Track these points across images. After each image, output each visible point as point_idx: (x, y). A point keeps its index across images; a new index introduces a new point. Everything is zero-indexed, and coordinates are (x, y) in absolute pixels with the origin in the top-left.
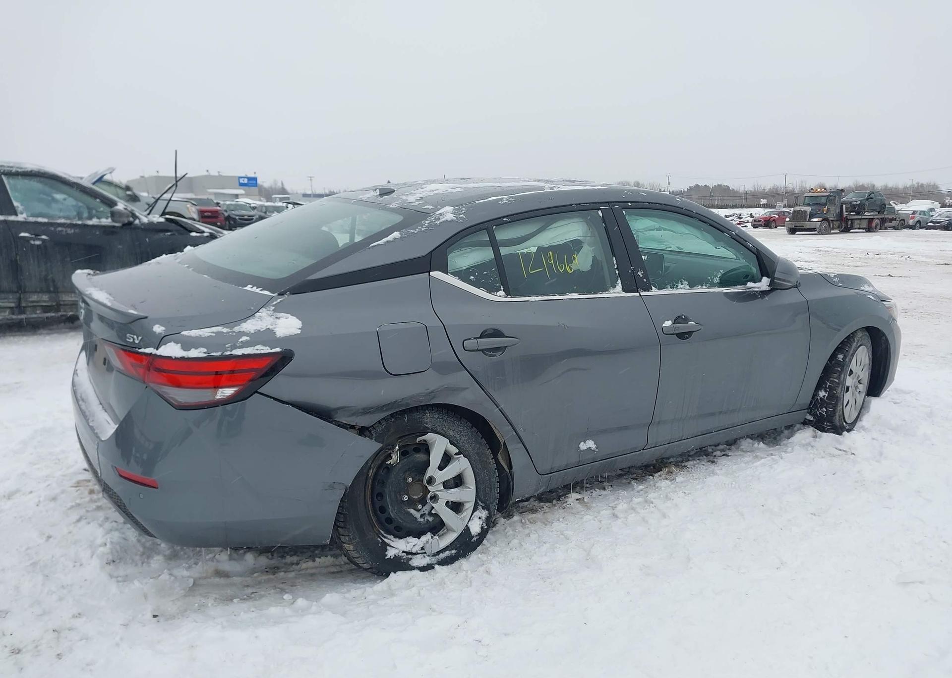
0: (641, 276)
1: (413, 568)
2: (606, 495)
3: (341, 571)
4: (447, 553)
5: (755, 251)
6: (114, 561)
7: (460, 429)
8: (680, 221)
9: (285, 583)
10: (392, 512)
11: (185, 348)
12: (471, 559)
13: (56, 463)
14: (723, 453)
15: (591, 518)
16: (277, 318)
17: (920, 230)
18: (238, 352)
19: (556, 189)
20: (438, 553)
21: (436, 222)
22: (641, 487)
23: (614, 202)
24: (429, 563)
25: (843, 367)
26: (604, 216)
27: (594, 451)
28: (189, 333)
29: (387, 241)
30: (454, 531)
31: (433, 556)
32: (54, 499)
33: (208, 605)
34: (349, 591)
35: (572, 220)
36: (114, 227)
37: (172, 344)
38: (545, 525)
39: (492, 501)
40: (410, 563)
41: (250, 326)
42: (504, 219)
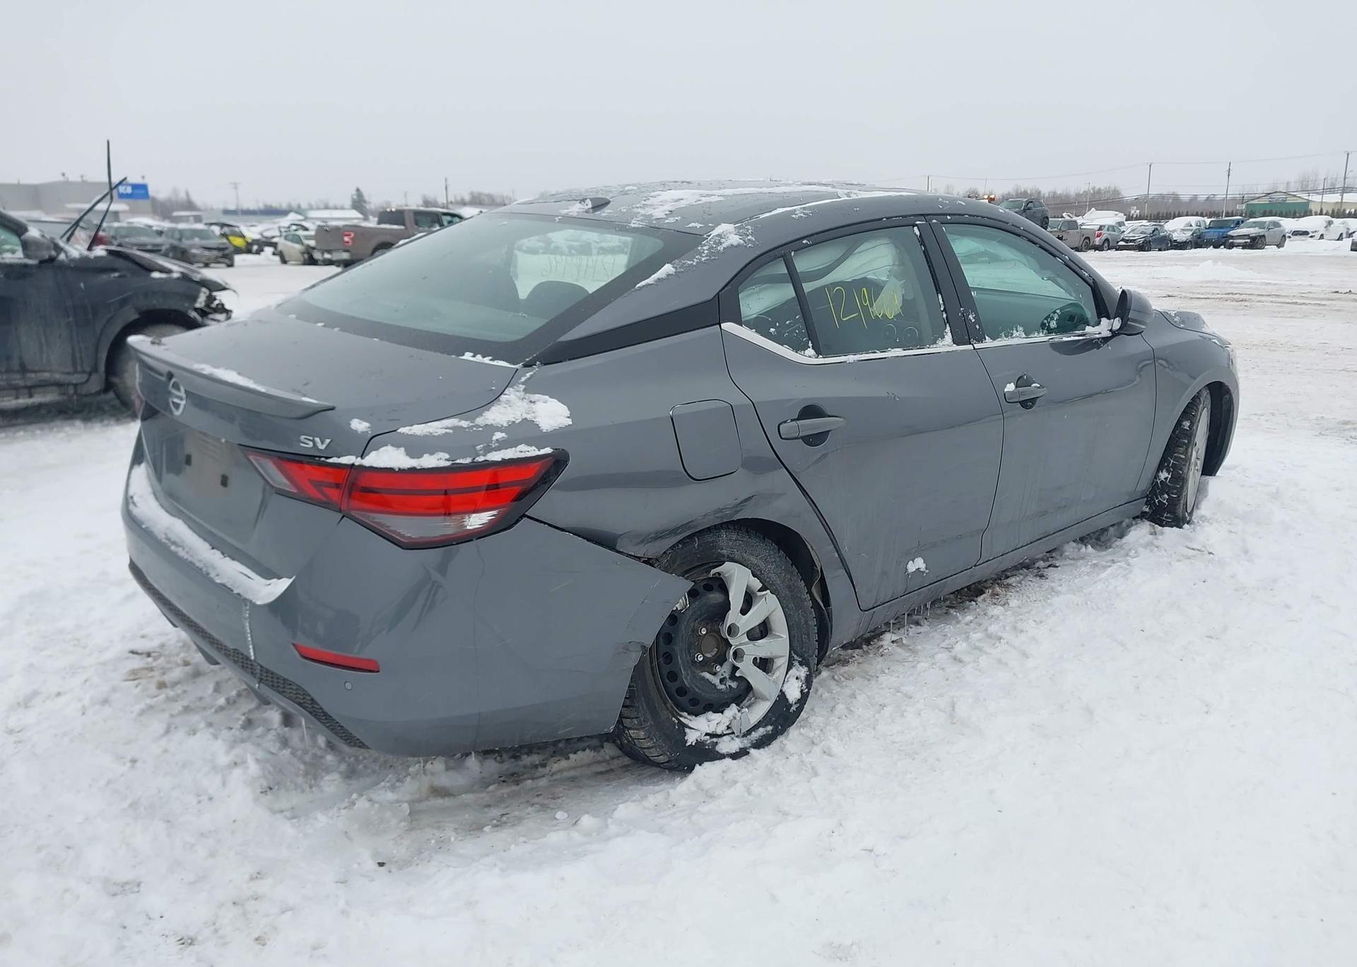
0: (973, 321)
1: (722, 757)
2: (927, 633)
3: (612, 770)
4: (761, 731)
5: (1091, 282)
6: (271, 789)
7: (765, 553)
8: (1002, 242)
9: (541, 795)
10: (686, 679)
11: (412, 454)
12: (791, 736)
13: (75, 645)
14: (1048, 564)
15: (927, 665)
16: (531, 402)
17: (1109, 251)
18: (496, 456)
19: (854, 197)
20: (749, 732)
21: (719, 248)
22: (969, 618)
23: (930, 215)
24: (742, 747)
25: (1191, 437)
26: (923, 235)
27: (923, 572)
28: (410, 430)
29: (659, 279)
30: (764, 699)
31: (743, 736)
32: (105, 702)
33: (450, 839)
34: (644, 797)
35: (878, 242)
36: (26, 266)
37: (389, 448)
38: (869, 680)
39: (811, 652)
40: (717, 748)
41: (497, 415)
42: (804, 242)
